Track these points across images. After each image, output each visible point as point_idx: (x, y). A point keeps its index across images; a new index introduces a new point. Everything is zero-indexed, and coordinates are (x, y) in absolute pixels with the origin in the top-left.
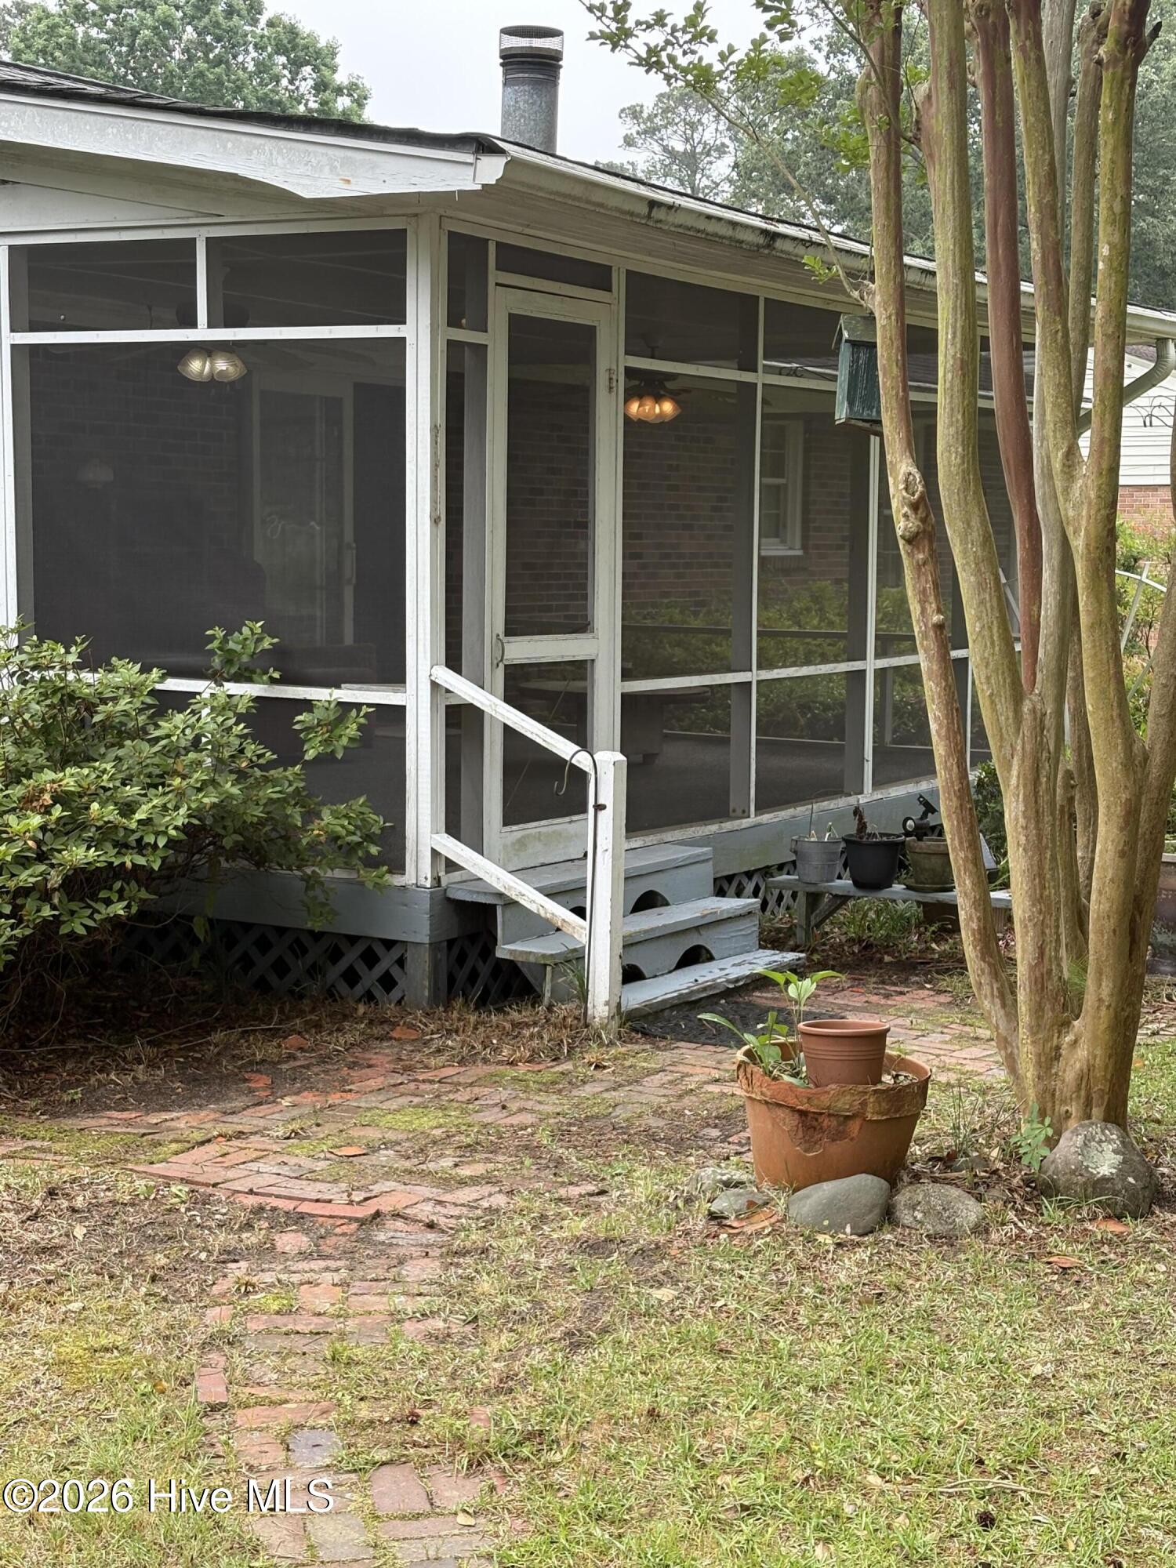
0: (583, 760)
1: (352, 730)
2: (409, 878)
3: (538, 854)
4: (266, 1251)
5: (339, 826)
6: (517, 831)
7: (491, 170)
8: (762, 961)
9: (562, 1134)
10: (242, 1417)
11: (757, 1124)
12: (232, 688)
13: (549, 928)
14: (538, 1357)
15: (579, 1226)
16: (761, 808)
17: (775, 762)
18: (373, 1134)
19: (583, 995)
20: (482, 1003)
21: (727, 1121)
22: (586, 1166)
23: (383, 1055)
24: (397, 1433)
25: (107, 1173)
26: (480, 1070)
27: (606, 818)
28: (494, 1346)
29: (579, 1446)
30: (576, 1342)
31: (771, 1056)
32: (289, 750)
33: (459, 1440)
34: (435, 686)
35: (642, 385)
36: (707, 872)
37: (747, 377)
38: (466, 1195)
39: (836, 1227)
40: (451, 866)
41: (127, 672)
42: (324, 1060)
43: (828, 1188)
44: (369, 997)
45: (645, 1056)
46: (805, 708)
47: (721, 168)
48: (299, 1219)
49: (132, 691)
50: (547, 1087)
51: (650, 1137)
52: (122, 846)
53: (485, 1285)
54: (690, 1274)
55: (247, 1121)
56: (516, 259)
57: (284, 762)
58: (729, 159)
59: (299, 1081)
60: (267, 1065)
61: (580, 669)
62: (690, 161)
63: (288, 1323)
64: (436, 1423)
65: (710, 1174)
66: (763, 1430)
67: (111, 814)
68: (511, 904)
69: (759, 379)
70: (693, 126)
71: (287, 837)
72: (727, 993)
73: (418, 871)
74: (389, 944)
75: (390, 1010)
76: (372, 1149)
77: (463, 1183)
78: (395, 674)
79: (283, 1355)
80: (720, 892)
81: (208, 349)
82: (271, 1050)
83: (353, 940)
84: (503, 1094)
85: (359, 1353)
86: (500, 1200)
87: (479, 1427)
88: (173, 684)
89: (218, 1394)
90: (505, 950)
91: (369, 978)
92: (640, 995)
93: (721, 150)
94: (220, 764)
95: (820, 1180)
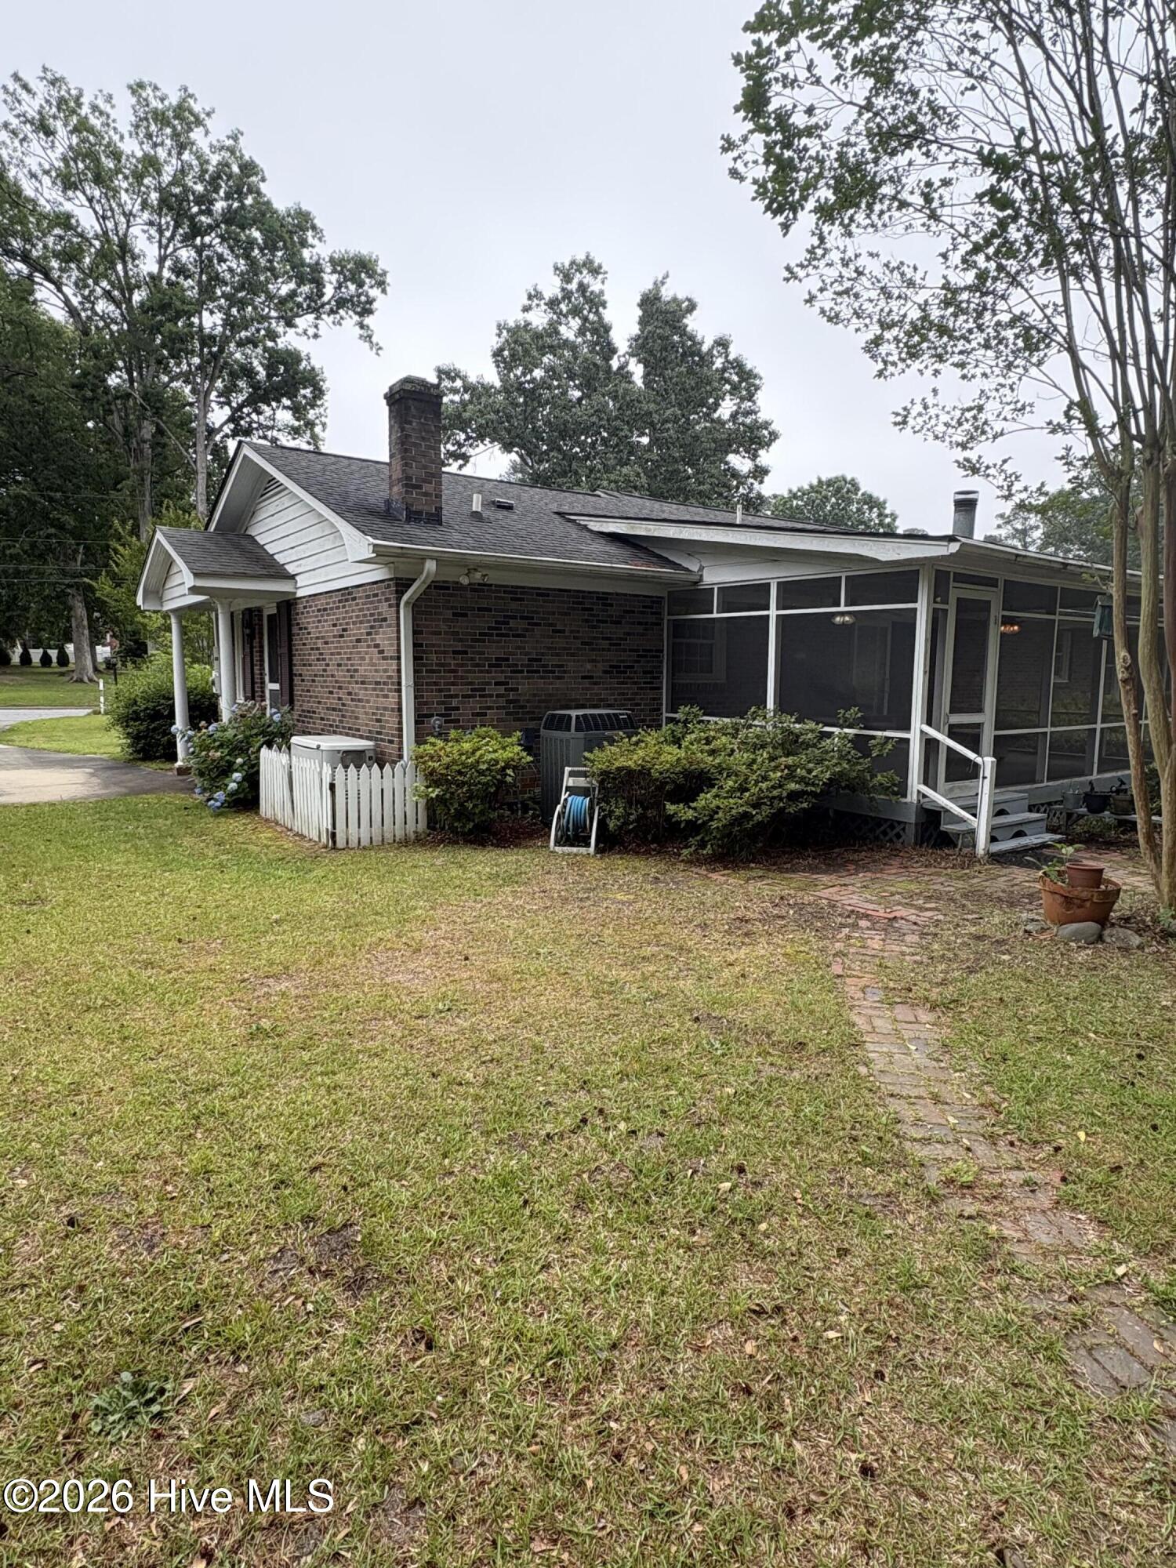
0: (979, 760)
1: (890, 747)
2: (908, 800)
3: (957, 793)
4: (855, 926)
5: (884, 780)
6: (950, 785)
7: (954, 547)
8: (1047, 837)
9: (965, 896)
10: (848, 980)
11: (1045, 898)
12: (846, 730)
13: (963, 820)
14: (957, 974)
15: (973, 929)
16: (1049, 779)
17: (1057, 762)
18: (893, 889)
19: (974, 846)
20: (934, 847)
21: (1032, 897)
22: (974, 908)
23: (896, 862)
24: (904, 993)
25: (800, 894)
26: (933, 870)
27: (987, 782)
28: (940, 968)
29: (972, 1007)
30: (971, 971)
31: (1054, 875)
32: (866, 754)
33: (927, 999)
34: (922, 732)
35: (1007, 621)
36: (1026, 803)
37: (1052, 617)
38: (929, 914)
39: (1077, 941)
40: (924, 796)
41: (811, 725)
42: (874, 861)
43: (1075, 926)
44: (891, 841)
45: (996, 870)
46: (1067, 741)
47: (1037, 534)
48: (866, 916)
49: (812, 731)
50: (958, 878)
51: (1000, 899)
52: (807, 784)
53: (936, 946)
54: (1017, 951)
55: (847, 880)
56: (960, 578)
57: (865, 756)
58: (1041, 531)
59: (865, 868)
60: (855, 862)
61: (979, 726)
62: (1024, 533)
63: (863, 951)
64: (918, 991)
65: (1024, 915)
66: (1047, 1011)
67: (804, 773)
68: (947, 811)
69: (1057, 618)
70: (1026, 519)
71: (864, 783)
72: (1032, 849)
73: (912, 797)
74: (899, 823)
75: (899, 846)
76: (892, 895)
77: (927, 909)
78: (907, 727)
79: (862, 962)
80: (1030, 811)
81: (842, 614)
82: (856, 857)
83: (886, 820)
84: (942, 879)
85: (889, 964)
86: (941, 917)
87: (934, 994)
88: (827, 729)
89: (840, 972)
90: (944, 827)
91: (891, 834)
92: (997, 847)
93: (1037, 527)
94: (841, 757)
95: (1072, 922)
